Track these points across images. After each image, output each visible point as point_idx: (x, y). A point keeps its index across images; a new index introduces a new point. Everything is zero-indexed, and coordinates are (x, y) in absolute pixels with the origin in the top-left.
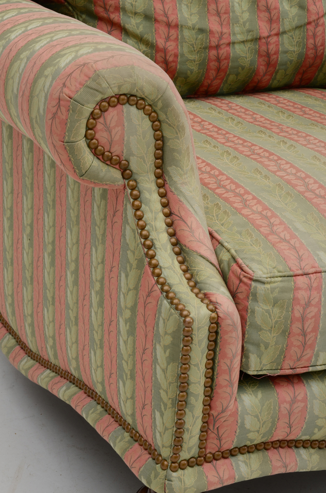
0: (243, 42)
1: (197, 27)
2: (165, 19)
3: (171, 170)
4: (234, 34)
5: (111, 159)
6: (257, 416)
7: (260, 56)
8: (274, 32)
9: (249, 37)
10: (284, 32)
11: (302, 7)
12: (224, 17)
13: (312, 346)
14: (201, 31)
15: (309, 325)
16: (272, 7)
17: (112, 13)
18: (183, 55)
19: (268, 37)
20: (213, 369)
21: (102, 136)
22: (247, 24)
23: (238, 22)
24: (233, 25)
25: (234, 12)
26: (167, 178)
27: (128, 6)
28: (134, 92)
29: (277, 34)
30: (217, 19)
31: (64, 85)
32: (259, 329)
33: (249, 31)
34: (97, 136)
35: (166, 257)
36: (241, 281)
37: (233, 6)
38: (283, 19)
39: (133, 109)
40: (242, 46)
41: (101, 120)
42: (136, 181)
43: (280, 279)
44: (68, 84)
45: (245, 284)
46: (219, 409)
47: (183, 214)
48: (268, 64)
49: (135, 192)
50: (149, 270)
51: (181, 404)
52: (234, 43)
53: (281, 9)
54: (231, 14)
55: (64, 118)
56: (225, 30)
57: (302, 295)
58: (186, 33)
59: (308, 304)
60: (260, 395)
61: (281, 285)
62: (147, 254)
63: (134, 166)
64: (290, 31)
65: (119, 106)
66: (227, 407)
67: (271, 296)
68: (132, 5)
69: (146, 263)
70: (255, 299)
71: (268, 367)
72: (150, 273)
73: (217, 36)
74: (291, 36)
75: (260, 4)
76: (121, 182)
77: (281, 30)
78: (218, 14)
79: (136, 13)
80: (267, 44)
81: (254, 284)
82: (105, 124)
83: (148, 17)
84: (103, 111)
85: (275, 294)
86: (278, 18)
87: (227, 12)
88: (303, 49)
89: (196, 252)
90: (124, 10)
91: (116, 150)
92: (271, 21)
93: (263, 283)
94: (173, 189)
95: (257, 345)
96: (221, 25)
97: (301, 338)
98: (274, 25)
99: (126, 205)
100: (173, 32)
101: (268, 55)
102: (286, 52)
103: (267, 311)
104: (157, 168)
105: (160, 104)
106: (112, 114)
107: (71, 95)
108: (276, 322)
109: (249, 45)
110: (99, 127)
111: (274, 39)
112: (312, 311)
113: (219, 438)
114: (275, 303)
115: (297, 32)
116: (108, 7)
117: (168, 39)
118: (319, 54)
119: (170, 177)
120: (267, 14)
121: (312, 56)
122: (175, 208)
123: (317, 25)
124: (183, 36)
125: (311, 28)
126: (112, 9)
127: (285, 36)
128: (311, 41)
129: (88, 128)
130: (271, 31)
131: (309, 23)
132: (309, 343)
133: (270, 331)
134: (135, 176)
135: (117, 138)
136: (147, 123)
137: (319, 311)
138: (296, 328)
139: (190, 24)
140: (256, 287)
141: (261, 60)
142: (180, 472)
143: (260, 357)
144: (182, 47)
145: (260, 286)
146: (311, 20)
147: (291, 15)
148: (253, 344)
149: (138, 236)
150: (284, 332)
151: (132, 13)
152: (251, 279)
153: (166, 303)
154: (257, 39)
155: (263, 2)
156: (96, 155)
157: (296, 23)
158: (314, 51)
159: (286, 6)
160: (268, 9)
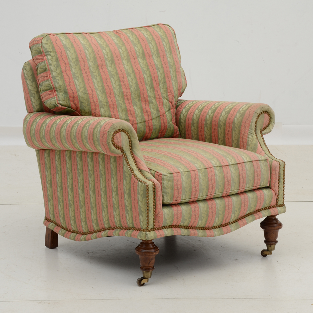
0: (140, 123)
1: (125, 119)
3: (134, 150)
4: (137, 120)
5: (118, 147)
6: (168, 215)
7: (146, 127)
8: (150, 119)
9: (142, 121)
10: (153, 119)
11: (157, 110)
12: (133, 115)
13: (181, 193)
15: (179, 187)
16: (148, 111)
19: (148, 121)
20: (155, 200)
21: (116, 141)
22: (141, 117)
23: (138, 116)
24: (136, 117)
25: (136, 113)
26: (133, 152)
28: (123, 128)
29: (151, 120)
30: (131, 116)
31: (104, 128)
32: (166, 188)
33: (142, 119)
34: (115, 141)
35: (137, 172)
36: (159, 176)
37: (136, 112)
39: (123, 133)
40: (140, 124)
41: (115, 136)
42: (125, 153)
44: (105, 128)
45: (160, 176)
46: (158, 212)
47: (139, 161)
48: (150, 130)
49: (125, 156)
50: (133, 176)
51: (148, 210)
52: (138, 123)
53: (151, 112)
55: (106, 136)
56: (134, 119)
57: (176, 178)
59: (178, 181)
60: (168, 209)
61: (170, 175)
62: (131, 172)
63: (124, 149)
64: (155, 118)
65: (119, 132)
66: (160, 212)
67: (168, 179)
69: (132, 175)
70: (163, 180)
71: (169, 200)
72: (134, 177)
73: (132, 121)
74: (156, 120)
75: (144, 111)
76: (121, 154)
78: (131, 114)
80: (148, 123)
81: (162, 176)
82: (116, 137)
84: (115, 134)
85: (169, 178)
86: (151, 114)
87: (134, 114)
88: (160, 124)
91: (119, 145)
92: (148, 115)
93: (165, 175)
94: (135, 155)
95: (166, 193)
97: (177, 191)
98: (150, 117)
99: (124, 160)
101: (149, 127)
102: (155, 125)
103: (167, 183)
104: (130, 150)
105: (130, 131)
106: (118, 134)
107: (107, 130)
108: (170, 186)
109: (142, 123)
110: (115, 138)
111: (150, 121)
112: (179, 183)
113: (159, 222)
114: (169, 181)
115: (157, 118)
118: (166, 125)
119: (134, 152)
120: (147, 113)
121: (164, 126)
122: (137, 160)
123: (163, 116)
125: (162, 117)
127: (154, 120)
128: (162, 121)
129: (112, 139)
130: (149, 119)
131: (161, 116)
132: (180, 192)
133: (169, 189)
134: (125, 152)
135: (120, 141)
136: (127, 137)
137: (181, 183)
138: (176, 187)
140: (163, 177)
141: (147, 128)
142: (149, 232)
143: (167, 197)
145: (164, 176)
146: (161, 114)
147: (154, 113)
148: (165, 193)
149: (128, 168)
150: (173, 189)
152: (161, 175)
153: (140, 183)
154: (145, 122)
155: (145, 110)
156: (114, 146)
157: (156, 115)
158: (164, 125)
159: (152, 110)
160: (147, 112)
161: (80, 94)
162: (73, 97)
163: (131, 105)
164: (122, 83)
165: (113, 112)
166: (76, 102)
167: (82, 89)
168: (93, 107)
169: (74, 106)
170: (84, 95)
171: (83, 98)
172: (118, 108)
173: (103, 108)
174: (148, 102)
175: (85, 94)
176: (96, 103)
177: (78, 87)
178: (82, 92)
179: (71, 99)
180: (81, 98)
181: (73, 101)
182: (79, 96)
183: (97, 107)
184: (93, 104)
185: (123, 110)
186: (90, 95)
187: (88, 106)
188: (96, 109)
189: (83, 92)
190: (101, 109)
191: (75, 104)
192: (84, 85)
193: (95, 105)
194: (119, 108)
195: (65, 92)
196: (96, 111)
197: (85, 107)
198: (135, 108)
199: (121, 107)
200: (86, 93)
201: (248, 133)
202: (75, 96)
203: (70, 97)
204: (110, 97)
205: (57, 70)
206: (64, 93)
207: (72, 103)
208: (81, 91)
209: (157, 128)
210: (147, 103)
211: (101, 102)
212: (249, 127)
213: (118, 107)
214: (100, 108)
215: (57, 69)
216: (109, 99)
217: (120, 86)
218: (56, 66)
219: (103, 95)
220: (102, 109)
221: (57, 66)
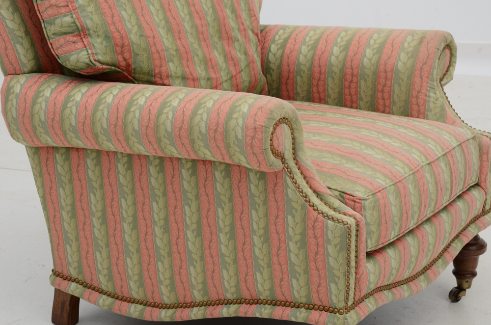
0: (226, 81)
1: (206, 77)
2: (191, 77)
3: (298, 154)
4: (222, 77)
5: (278, 155)
6: (374, 274)
7: (234, 87)
8: (238, 71)
9: (228, 77)
10: (242, 70)
11: (245, 54)
12: (215, 68)
13: (389, 229)
14: (208, 79)
15: (387, 217)
16: (234, 57)
19: (236, 75)
20: (357, 251)
22: (226, 70)
23: (222, 70)
24: (220, 72)
25: (219, 64)
26: (298, 159)
27: (173, 74)
28: (284, 116)
30: (213, 70)
31: (255, 120)
33: (227, 74)
34: (274, 143)
35: (315, 200)
36: (355, 202)
37: (218, 61)
38: (240, 63)
41: (275, 135)
42: (287, 164)
43: (371, 196)
44: (257, 119)
45: (359, 203)
47: (312, 176)
49: (289, 170)
50: (311, 209)
51: (348, 274)
53: (237, 57)
54: (218, 66)
57: (382, 202)
59: (385, 207)
60: (372, 262)
61: (373, 199)
62: (306, 201)
63: (286, 156)
64: (244, 69)
65: (280, 125)
66: (363, 271)
67: (371, 206)
68: (175, 73)
69: (308, 206)
70: (365, 209)
71: (374, 245)
72: (312, 210)
74: (245, 72)
76: (282, 166)
77: (240, 69)
78: (213, 67)
79: (177, 77)
80: (236, 78)
81: (363, 202)
83: (184, 78)
84: (275, 129)
85: (373, 204)
86: (238, 63)
87: (216, 65)
88: (250, 78)
89: (326, 193)
91: (280, 149)
92: (235, 65)
93: (366, 200)
94: (303, 164)
95: (370, 234)
96: (215, 73)
97: (385, 225)
98: (237, 68)
99: (285, 178)
100: (196, 83)
101: (237, 86)
103: (371, 215)
104: (293, 154)
106: (278, 130)
107: (262, 124)
108: (376, 219)
109: (228, 82)
110: (274, 138)
111: (238, 75)
112: (387, 210)
113: (360, 291)
114: (373, 209)
115: (247, 69)
118: (257, 79)
120: (232, 62)
122: (307, 174)
123: (253, 63)
124: (201, 84)
125: (251, 65)
127: (242, 73)
128: (253, 73)
129: (270, 140)
130: (236, 71)
131: (250, 63)
133: (374, 225)
134: (287, 161)
135: (281, 142)
136: (289, 132)
137: (389, 209)
138: (383, 220)
139: (203, 76)
140: (364, 203)
145: (366, 202)
146: (251, 60)
147: (242, 60)
148: (368, 234)
149: (297, 193)
150: (379, 223)
152: (360, 199)
153: (330, 222)
154: (232, 78)
155: (229, 55)
157: (245, 64)
159: (239, 55)
160: (232, 59)
161: (134, 38)
162: (122, 46)
163: (210, 49)
164: (193, 9)
165: (188, 66)
166: (126, 55)
167: (136, 28)
168: (157, 62)
169: (123, 63)
171: (139, 45)
172: (194, 59)
173: (173, 61)
175: (142, 38)
176: (161, 53)
177: (129, 25)
179: (118, 49)
180: (135, 47)
181: (122, 53)
182: (132, 42)
183: (163, 61)
184: (156, 56)
185: (201, 61)
186: (149, 39)
187: (148, 60)
188: (161, 66)
189: (138, 34)
191: (125, 60)
192: (138, 19)
193: (160, 58)
194: (196, 59)
195: (107, 37)
196: (161, 69)
197: (143, 64)
198: (216, 53)
199: (197, 55)
200: (142, 36)
201: (428, 88)
202: (126, 44)
203: (117, 45)
204: (180, 39)
206: (104, 40)
207: (120, 58)
208: (133, 32)
209: (246, 87)
210: (230, 41)
211: (168, 50)
212: (428, 77)
213: (193, 56)
214: (168, 62)
216: (179, 42)
217: (191, 15)
219: (169, 36)
220: (170, 64)
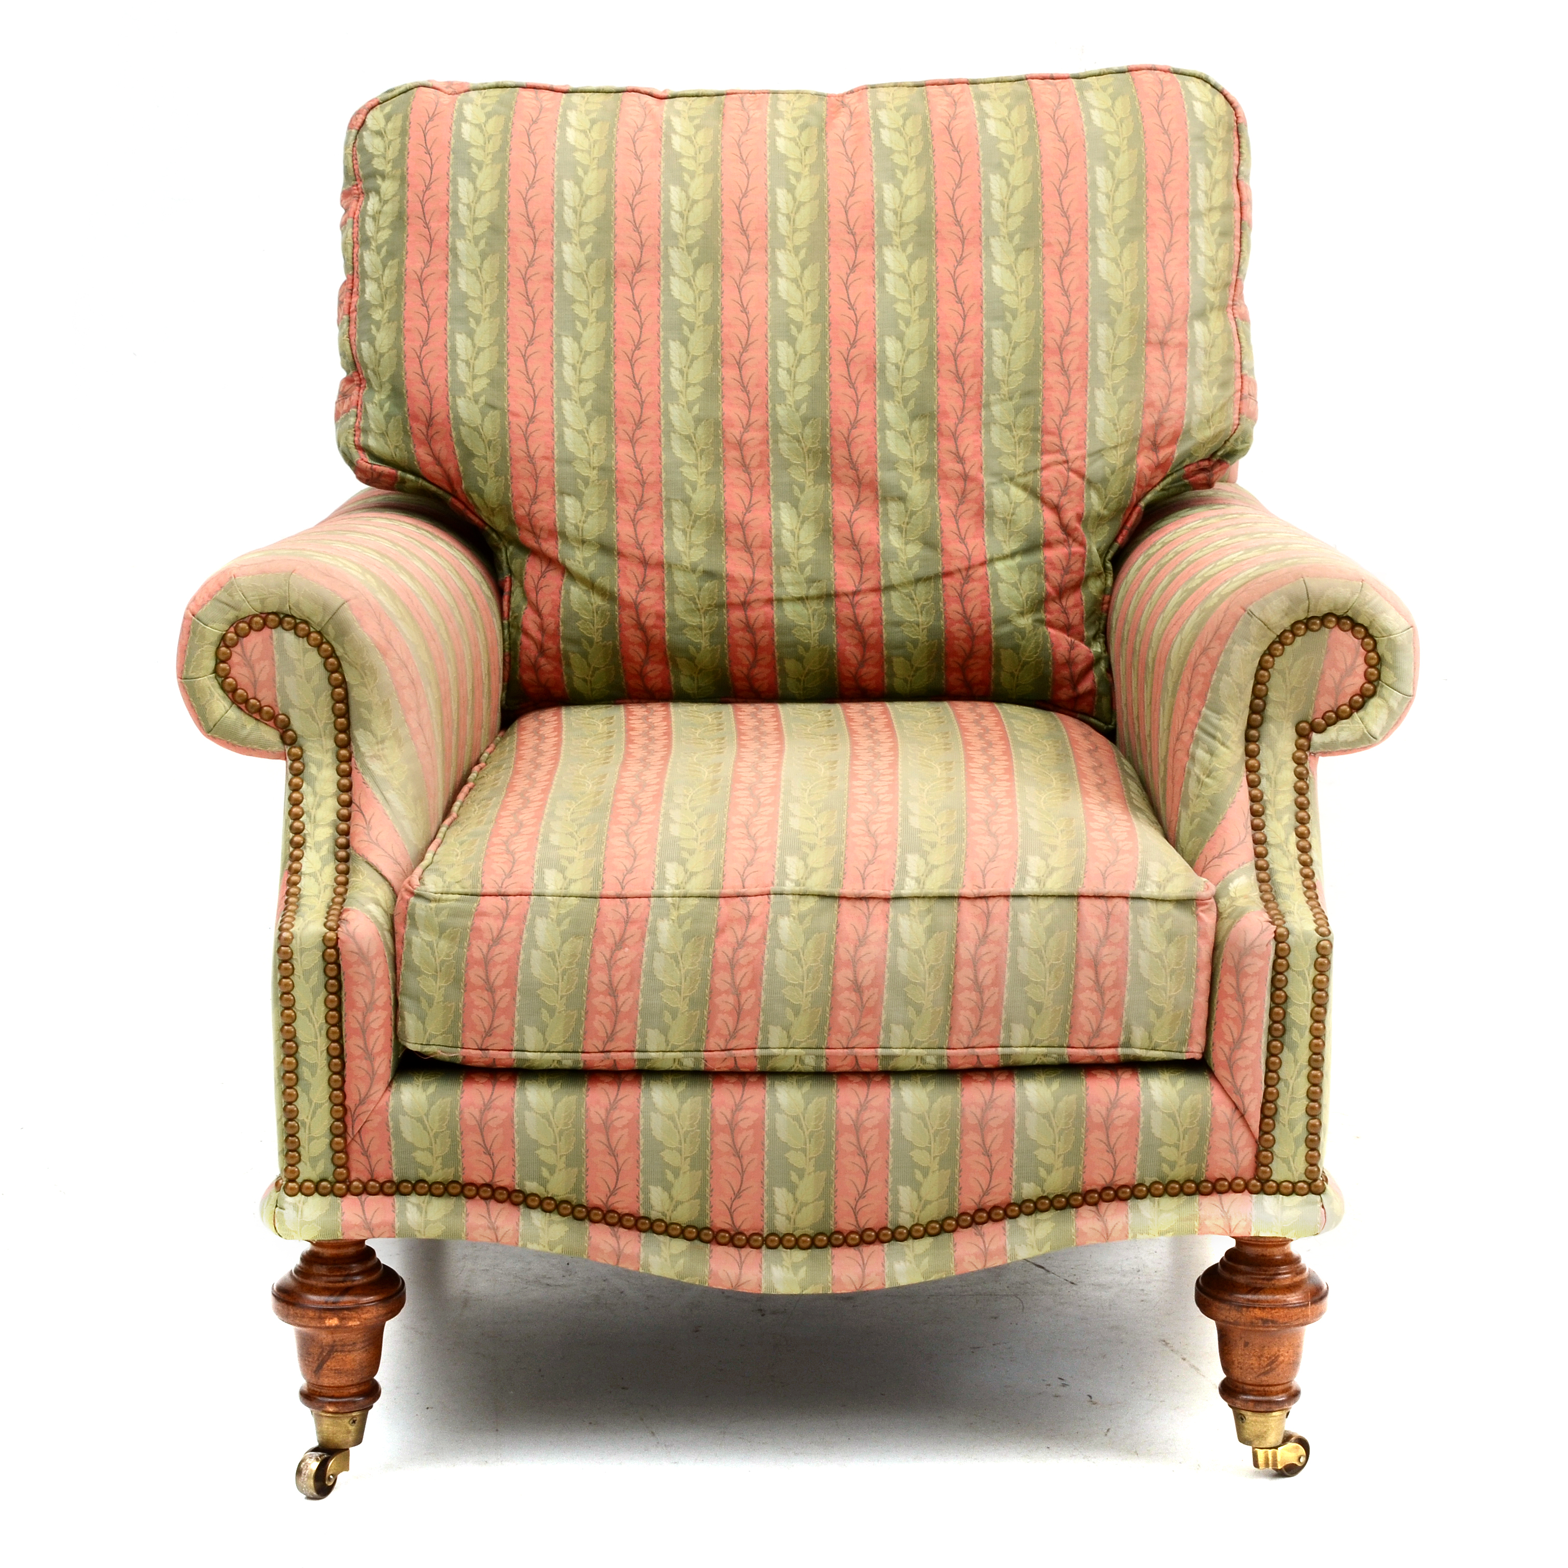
0: (801, 599)
1: (701, 568)
2: (637, 552)
3: (361, 736)
4: (781, 584)
5: (260, 710)
6: (420, 1120)
7: (841, 626)
8: (868, 585)
9: (813, 592)
10: (890, 588)
11: (929, 543)
12: (758, 553)
13: (509, 1012)
14: (709, 575)
15: (498, 975)
16: (865, 540)
17: (546, 540)
18: (674, 616)
19: (855, 593)
20: (339, 1024)
21: (239, 672)
22: (808, 568)
23: (787, 563)
24: (778, 568)
25: (780, 545)
26: (354, 748)
27: (570, 529)
29: (877, 590)
30: (745, 556)
32: (418, 972)
33: (811, 581)
34: (233, 673)
35: (312, 859)
37: (779, 536)
38: (886, 564)
39: (290, 636)
40: (799, 607)
41: (237, 649)
42: (301, 748)
43: (458, 896)
48: (863, 643)
49: (297, 765)
50: (287, 879)
52: (780, 600)
53: (881, 545)
54: (774, 549)
56: (759, 576)
57: (489, 924)
58: (680, 579)
59: (497, 940)
60: (432, 1089)
61: (453, 904)
63: (297, 724)
64: (903, 585)
65: (266, 631)
66: (367, 1095)
67: (436, 920)
68: (577, 527)
70: (414, 925)
71: (439, 1040)
72: (287, 882)
73: (743, 585)
74: (908, 595)
75: (839, 536)
77: (883, 582)
78: (747, 547)
79: (583, 542)
80: (853, 605)
82: (244, 655)
83: (606, 548)
84: (241, 636)
85: (442, 918)
86: (877, 561)
87: (766, 545)
88: (938, 619)
90: (564, 535)
91: (265, 696)
92: (861, 564)
93: (428, 900)
94: (358, 765)
95: (417, 999)
96: (754, 566)
97: (486, 995)
98: (868, 574)
100: (653, 575)
101: (857, 626)
102: (899, 624)
103: (429, 944)
104: (341, 732)
105: (334, 632)
106: (254, 641)
108: (443, 962)
109: (814, 605)
110: (235, 659)
111: (871, 598)
112: (503, 952)
113: (366, 1153)
114: (442, 930)
115: (921, 588)
116: (538, 531)
117: (643, 586)
118: (980, 632)
119: (357, 746)
120: (853, 553)
121: (963, 635)
122: (356, 795)
123: (967, 579)
124: (672, 582)
125: (953, 583)
126: (544, 535)
127: (894, 595)
128: (956, 607)
129: (219, 660)
130: (861, 582)
131: (947, 574)
132: (502, 1005)
133: (435, 977)
134: (300, 741)
135: (263, 677)
136: (313, 659)
137: (518, 954)
138: (475, 975)
139: (686, 562)
141: (845, 634)
142: (300, 1197)
143: (422, 1018)
144: (672, 601)
145: (420, 905)
146: (952, 568)
147: (903, 558)
148: (411, 997)
149: (287, 830)
150: (457, 980)
151: (577, 540)
152: (411, 892)
154: (829, 597)
155: (845, 532)
156: (234, 701)
157: (916, 569)
158: (964, 626)
159: (895, 540)
160: (855, 544)
161: (465, 408)
162: (429, 423)
163: (758, 497)
164: (730, 374)
165: (634, 522)
166: (440, 448)
167: (481, 384)
168: (524, 487)
169: (432, 469)
170: (484, 415)
171: (476, 429)
172: (669, 507)
173: (579, 496)
174: (875, 491)
175: (491, 413)
176: (542, 463)
177: (463, 373)
178: (476, 402)
179: (419, 428)
180: (464, 430)
181: (428, 441)
182: (458, 418)
183: (543, 488)
184: (522, 468)
185: (697, 518)
186: (514, 420)
187: (497, 474)
188: (535, 499)
189: (482, 399)
190: (562, 502)
191: (438, 461)
192: (501, 363)
193: (535, 477)
194: (677, 508)
195: (398, 394)
196: (536, 508)
197: (485, 482)
198: (786, 516)
199: (687, 501)
200: (494, 408)
201: (1197, 731)
202: (439, 419)
203: (415, 418)
204: (633, 441)
205: (387, 272)
206: (389, 397)
207: (422, 454)
208: (469, 392)
209: (915, 643)
210: (867, 493)
211: (569, 460)
212: (1203, 696)
213: (668, 500)
214: (562, 493)
215: (384, 266)
216: (624, 450)
217: (712, 388)
218: (384, 250)
219: (593, 427)
220: (569, 501)
221: (391, 255)
